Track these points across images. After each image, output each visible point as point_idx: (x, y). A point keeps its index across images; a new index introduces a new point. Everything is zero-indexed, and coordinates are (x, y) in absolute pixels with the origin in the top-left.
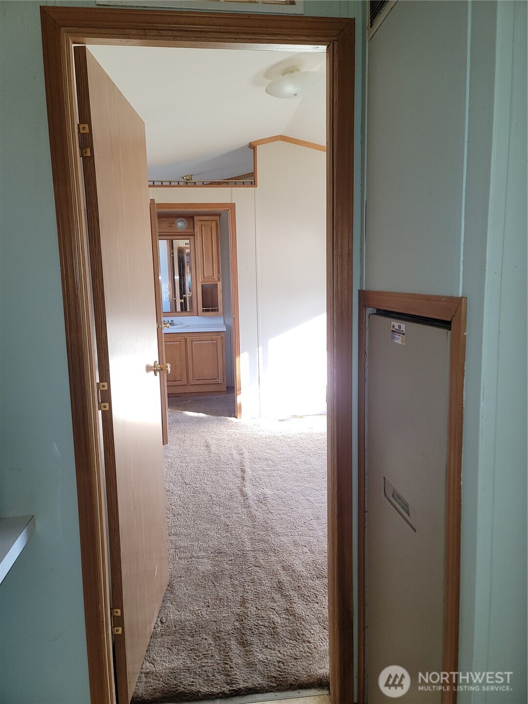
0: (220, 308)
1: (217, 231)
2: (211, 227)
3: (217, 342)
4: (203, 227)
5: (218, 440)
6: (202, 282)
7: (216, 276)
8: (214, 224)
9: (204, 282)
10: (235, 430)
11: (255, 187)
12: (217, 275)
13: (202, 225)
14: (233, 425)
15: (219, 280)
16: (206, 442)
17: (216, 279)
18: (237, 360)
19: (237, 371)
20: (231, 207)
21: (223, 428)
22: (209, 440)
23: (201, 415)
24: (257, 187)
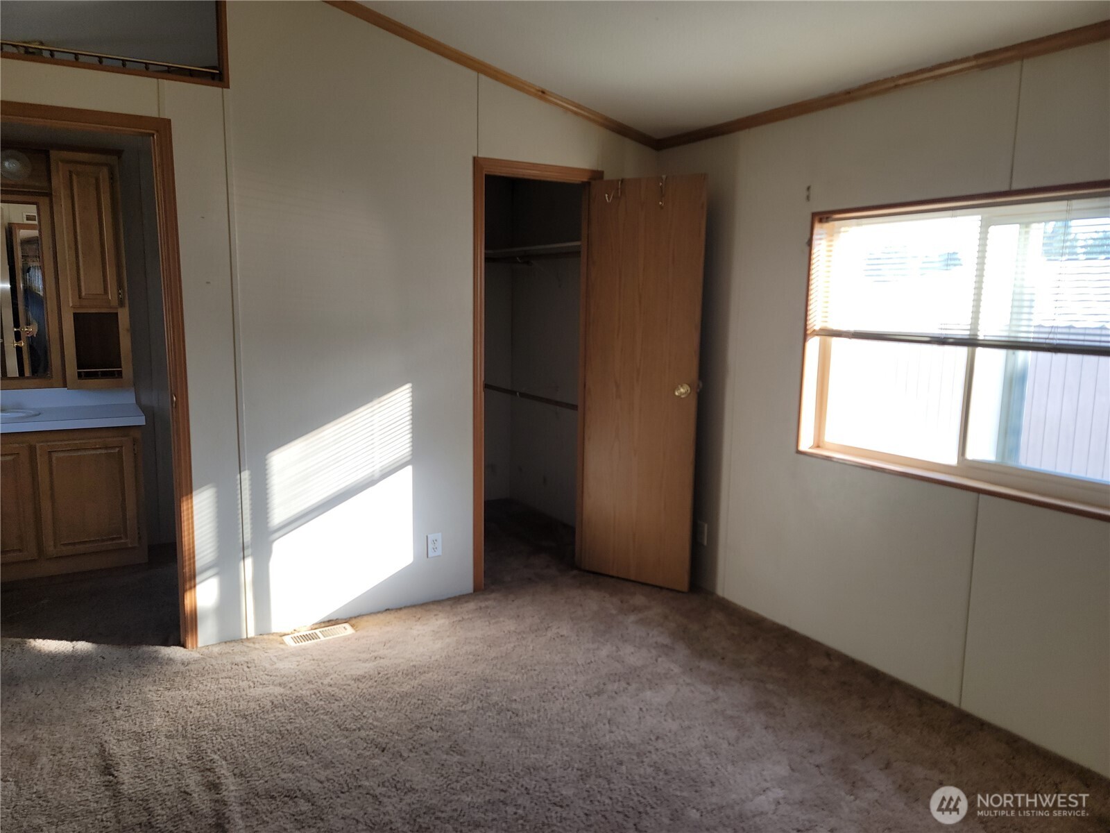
0: (127, 368)
1: (112, 186)
2: (97, 180)
3: (120, 453)
4: (74, 177)
5: (139, 737)
6: (73, 307)
7: (112, 295)
8: (104, 173)
9: (81, 307)
10: (185, 692)
11: (223, 87)
12: (115, 291)
13: (70, 172)
14: (176, 673)
15: (121, 304)
16: (103, 753)
17: (115, 302)
18: (184, 506)
19: (185, 533)
20: (161, 128)
21: (151, 692)
22: (113, 748)
23: (83, 646)
24: (228, 87)
